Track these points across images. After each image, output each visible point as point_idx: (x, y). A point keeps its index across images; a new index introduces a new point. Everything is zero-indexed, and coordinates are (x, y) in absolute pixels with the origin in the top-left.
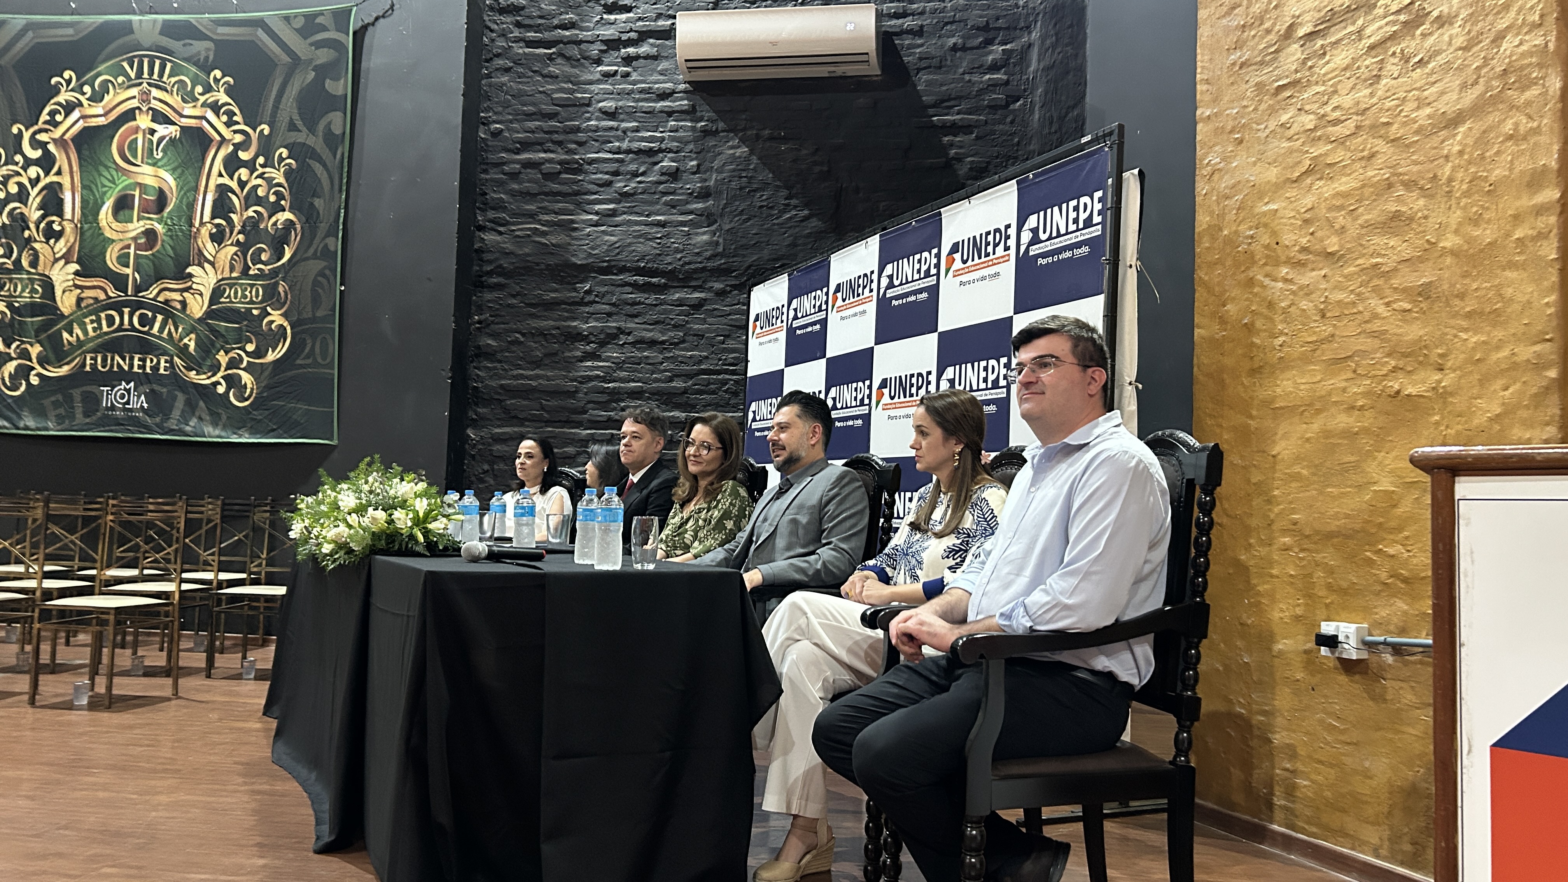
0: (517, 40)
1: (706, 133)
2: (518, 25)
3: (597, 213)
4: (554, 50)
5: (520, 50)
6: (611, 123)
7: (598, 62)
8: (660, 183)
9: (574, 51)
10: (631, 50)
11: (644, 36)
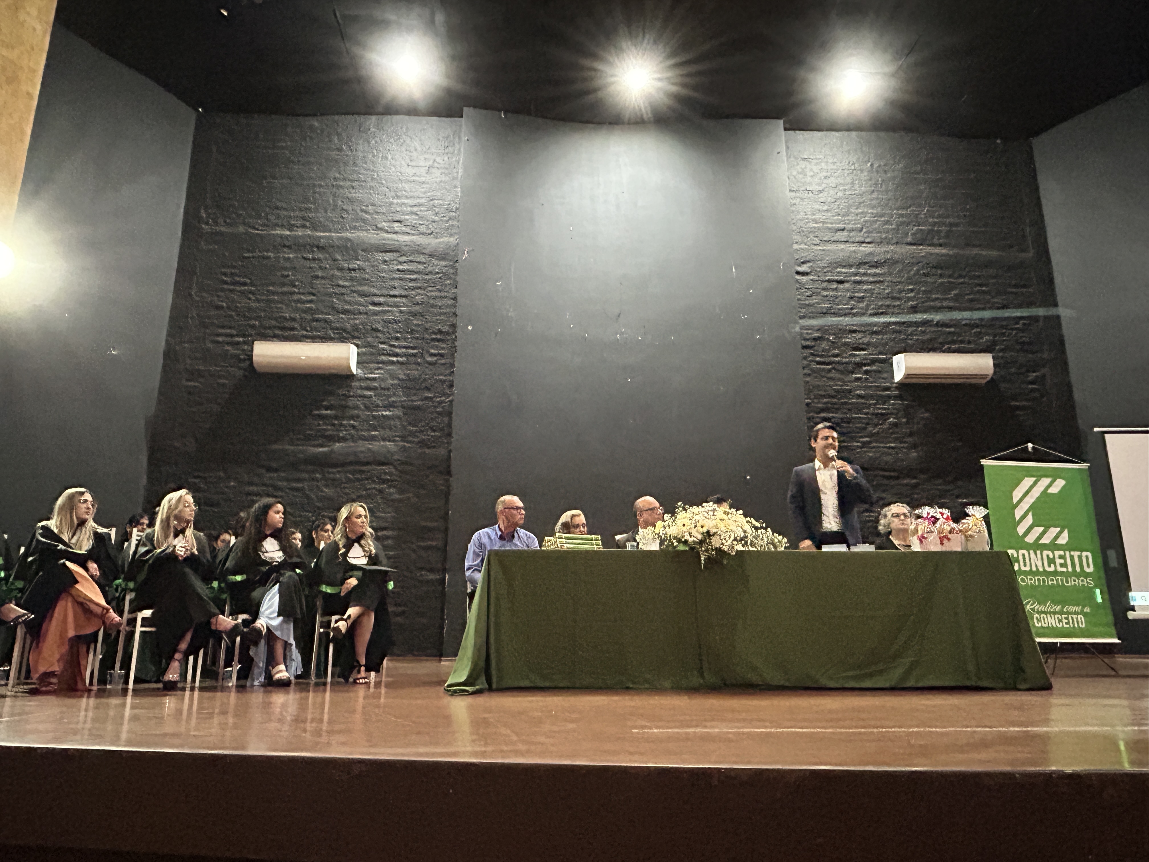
0: (813, 361)
1: (907, 407)
2: (812, 354)
3: (861, 442)
4: (830, 367)
5: (815, 366)
6: (863, 401)
7: (853, 373)
8: (890, 429)
9: (841, 368)
10: (868, 368)
11: (873, 362)
